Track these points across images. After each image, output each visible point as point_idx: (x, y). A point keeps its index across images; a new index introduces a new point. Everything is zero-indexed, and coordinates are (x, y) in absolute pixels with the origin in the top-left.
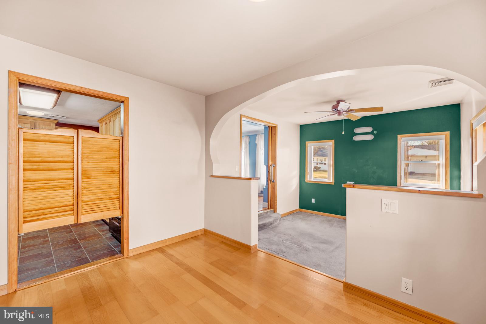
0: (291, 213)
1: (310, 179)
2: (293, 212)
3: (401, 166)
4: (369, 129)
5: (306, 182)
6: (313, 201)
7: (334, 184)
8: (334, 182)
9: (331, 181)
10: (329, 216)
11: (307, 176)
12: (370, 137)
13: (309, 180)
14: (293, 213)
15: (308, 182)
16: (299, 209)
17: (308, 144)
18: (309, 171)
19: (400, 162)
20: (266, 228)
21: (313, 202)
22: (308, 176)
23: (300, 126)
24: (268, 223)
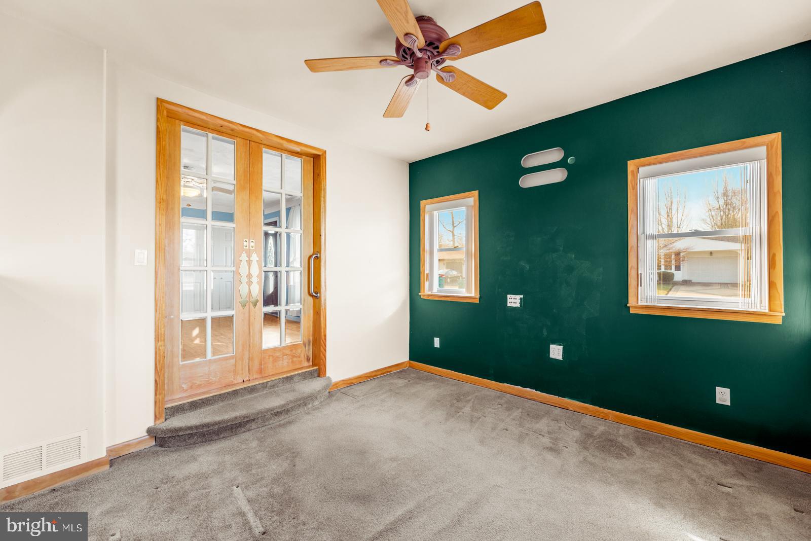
0: (380, 373)
1: (430, 290)
2: (389, 370)
3: (638, 247)
4: (554, 155)
5: (422, 297)
6: (437, 342)
7: (477, 301)
8: (478, 296)
9: (473, 295)
10: (468, 382)
11: (424, 283)
12: (557, 176)
13: (427, 292)
14: (388, 372)
15: (425, 298)
16: (409, 363)
17: (425, 207)
18: (427, 271)
19: (635, 237)
20: (254, 427)
21: (435, 346)
22: (427, 284)
23: (410, 164)
24: (260, 413)
